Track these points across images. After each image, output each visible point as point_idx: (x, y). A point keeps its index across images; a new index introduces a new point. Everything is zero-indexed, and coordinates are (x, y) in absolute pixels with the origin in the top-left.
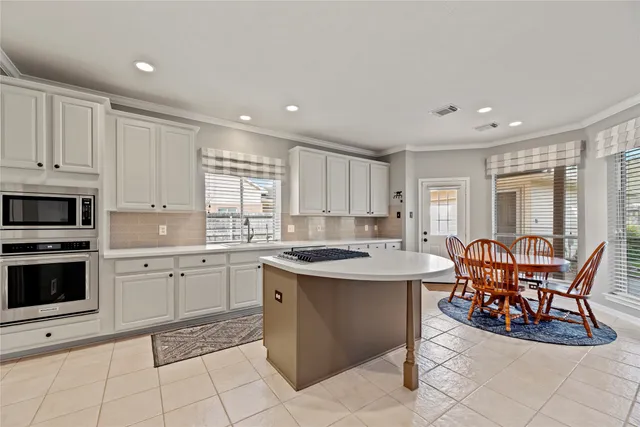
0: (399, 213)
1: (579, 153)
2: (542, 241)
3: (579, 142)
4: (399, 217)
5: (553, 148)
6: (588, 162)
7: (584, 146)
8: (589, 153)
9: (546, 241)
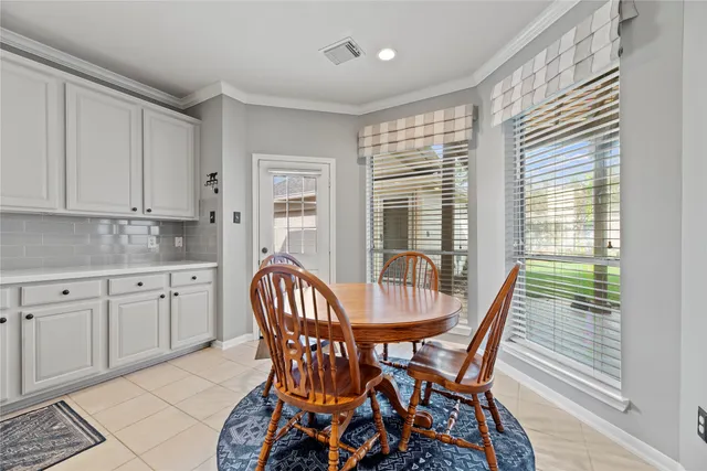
0: (213, 214)
1: (470, 124)
2: (424, 261)
3: (470, 106)
4: (213, 221)
5: (439, 115)
6: (480, 137)
7: (476, 112)
8: (483, 123)
9: (429, 260)
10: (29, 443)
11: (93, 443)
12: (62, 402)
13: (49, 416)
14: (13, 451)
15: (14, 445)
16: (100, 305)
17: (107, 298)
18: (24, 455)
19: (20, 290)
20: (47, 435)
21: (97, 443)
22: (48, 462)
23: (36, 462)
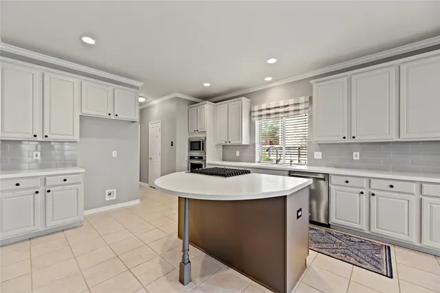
10: (363, 253)
11: (385, 274)
12: (389, 247)
13: (378, 249)
14: (356, 252)
15: (358, 250)
16: (414, 200)
17: (420, 196)
18: (358, 256)
19: (370, 180)
20: (371, 256)
21: (387, 276)
22: (363, 266)
23: (359, 262)
